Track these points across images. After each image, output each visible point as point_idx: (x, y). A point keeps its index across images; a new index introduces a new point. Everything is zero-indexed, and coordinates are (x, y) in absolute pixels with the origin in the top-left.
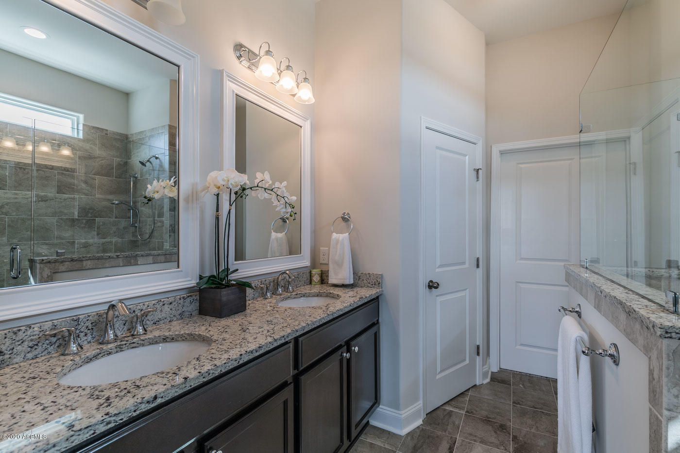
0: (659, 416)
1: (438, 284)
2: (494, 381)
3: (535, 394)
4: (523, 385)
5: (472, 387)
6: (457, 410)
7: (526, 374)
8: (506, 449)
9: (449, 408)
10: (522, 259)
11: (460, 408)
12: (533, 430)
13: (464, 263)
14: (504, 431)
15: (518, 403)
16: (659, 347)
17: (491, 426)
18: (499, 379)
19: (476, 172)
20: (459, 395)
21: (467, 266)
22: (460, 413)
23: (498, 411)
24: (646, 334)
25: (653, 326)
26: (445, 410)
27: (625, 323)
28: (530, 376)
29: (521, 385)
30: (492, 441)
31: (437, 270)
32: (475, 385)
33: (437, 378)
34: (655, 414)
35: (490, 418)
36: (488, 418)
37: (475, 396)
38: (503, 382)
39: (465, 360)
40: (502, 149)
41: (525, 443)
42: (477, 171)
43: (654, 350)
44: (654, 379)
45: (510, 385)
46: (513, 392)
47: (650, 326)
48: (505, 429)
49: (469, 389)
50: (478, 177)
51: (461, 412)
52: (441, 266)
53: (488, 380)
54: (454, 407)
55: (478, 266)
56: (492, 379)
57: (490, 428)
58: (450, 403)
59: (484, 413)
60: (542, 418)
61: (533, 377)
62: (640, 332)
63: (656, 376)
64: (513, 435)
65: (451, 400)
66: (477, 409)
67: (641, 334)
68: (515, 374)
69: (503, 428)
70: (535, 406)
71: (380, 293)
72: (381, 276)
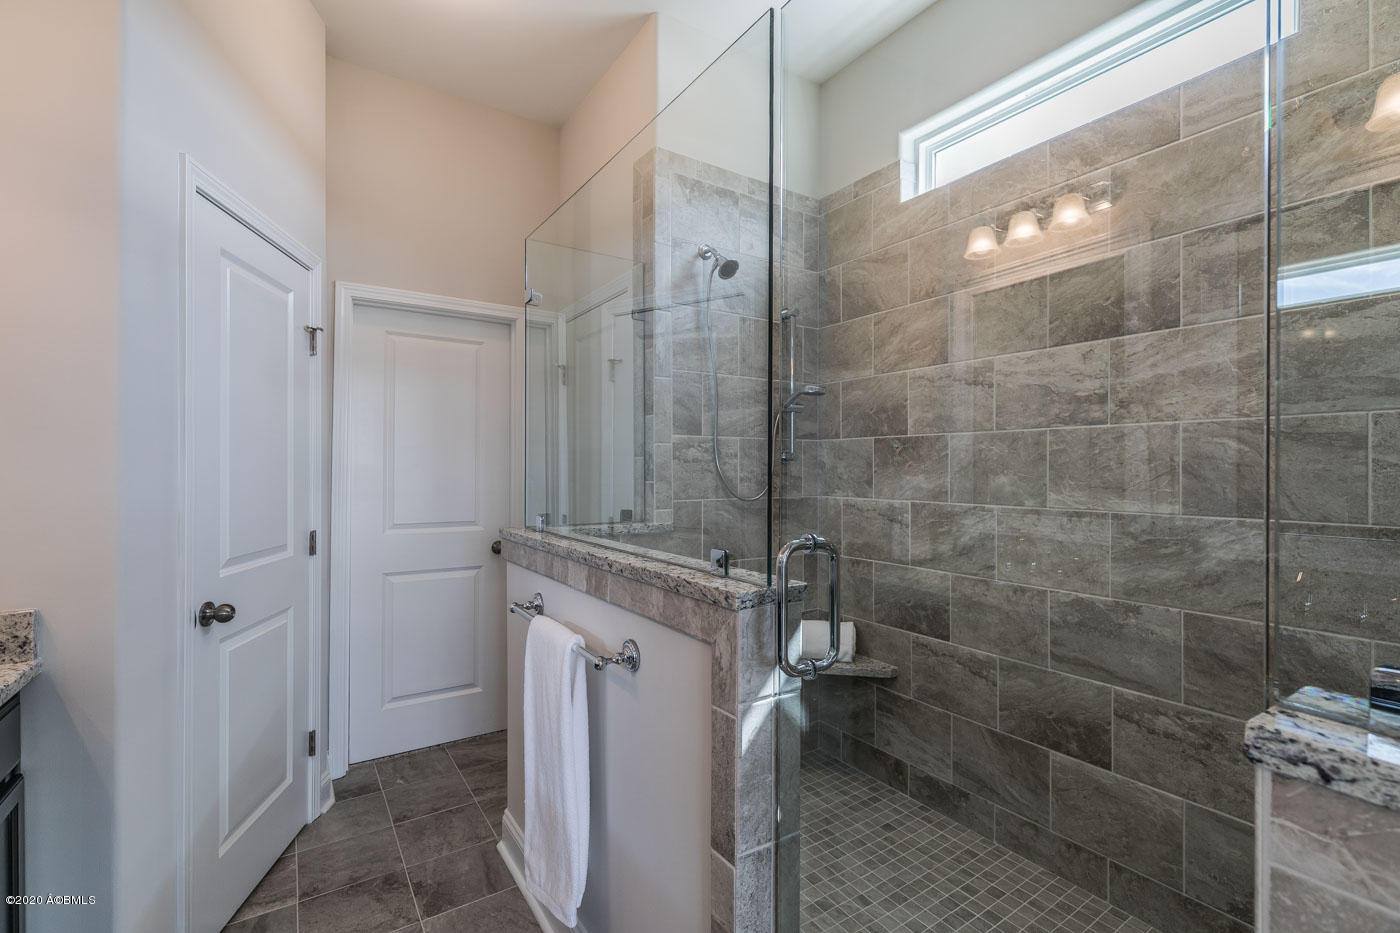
0: (729, 715)
1: (233, 609)
2: (345, 798)
3: (427, 784)
4: (402, 778)
5: (297, 836)
6: (278, 907)
7: (403, 756)
8: (409, 920)
9: (251, 915)
10: (396, 526)
11: (283, 898)
12: (445, 853)
13: (283, 547)
14: (395, 886)
15: (405, 817)
16: (731, 624)
17: (365, 895)
18: (353, 788)
19: (308, 335)
20: (268, 873)
21: (290, 552)
22: (286, 909)
23: (371, 853)
24: (705, 611)
25: (727, 598)
26: (244, 924)
27: (661, 604)
28: (410, 755)
29: (399, 781)
30: (378, 923)
31: (224, 573)
32: (305, 827)
33: (221, 854)
34: (723, 715)
35: (359, 878)
36: (355, 880)
37: (313, 851)
38: (363, 790)
39: (283, 778)
40: (358, 294)
41: (439, 884)
42: (313, 332)
43: (723, 630)
44: (721, 669)
45: (379, 789)
46: (389, 802)
47: (722, 598)
48: (396, 882)
49: (293, 841)
50: (313, 348)
51: (290, 903)
52: (231, 562)
53: (332, 800)
54: (267, 903)
55: (312, 551)
56: (339, 796)
57: (366, 898)
58: (254, 900)
59: (343, 876)
60: (451, 822)
61: (415, 755)
62: (694, 611)
63: (725, 663)
64: (414, 885)
65: (255, 891)
66: (326, 875)
67: (696, 614)
68: (379, 763)
69: (391, 882)
70: (436, 807)
71: (33, 675)
72: (32, 619)
